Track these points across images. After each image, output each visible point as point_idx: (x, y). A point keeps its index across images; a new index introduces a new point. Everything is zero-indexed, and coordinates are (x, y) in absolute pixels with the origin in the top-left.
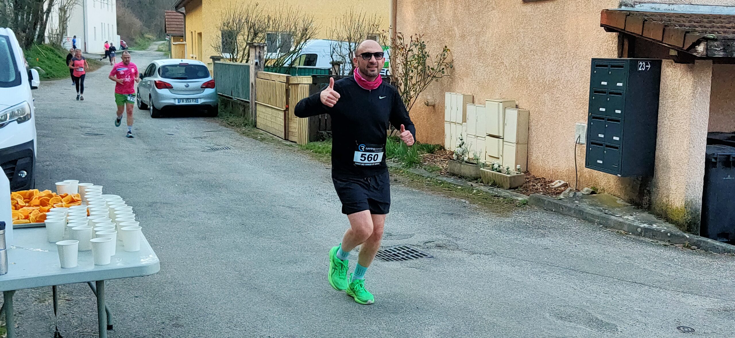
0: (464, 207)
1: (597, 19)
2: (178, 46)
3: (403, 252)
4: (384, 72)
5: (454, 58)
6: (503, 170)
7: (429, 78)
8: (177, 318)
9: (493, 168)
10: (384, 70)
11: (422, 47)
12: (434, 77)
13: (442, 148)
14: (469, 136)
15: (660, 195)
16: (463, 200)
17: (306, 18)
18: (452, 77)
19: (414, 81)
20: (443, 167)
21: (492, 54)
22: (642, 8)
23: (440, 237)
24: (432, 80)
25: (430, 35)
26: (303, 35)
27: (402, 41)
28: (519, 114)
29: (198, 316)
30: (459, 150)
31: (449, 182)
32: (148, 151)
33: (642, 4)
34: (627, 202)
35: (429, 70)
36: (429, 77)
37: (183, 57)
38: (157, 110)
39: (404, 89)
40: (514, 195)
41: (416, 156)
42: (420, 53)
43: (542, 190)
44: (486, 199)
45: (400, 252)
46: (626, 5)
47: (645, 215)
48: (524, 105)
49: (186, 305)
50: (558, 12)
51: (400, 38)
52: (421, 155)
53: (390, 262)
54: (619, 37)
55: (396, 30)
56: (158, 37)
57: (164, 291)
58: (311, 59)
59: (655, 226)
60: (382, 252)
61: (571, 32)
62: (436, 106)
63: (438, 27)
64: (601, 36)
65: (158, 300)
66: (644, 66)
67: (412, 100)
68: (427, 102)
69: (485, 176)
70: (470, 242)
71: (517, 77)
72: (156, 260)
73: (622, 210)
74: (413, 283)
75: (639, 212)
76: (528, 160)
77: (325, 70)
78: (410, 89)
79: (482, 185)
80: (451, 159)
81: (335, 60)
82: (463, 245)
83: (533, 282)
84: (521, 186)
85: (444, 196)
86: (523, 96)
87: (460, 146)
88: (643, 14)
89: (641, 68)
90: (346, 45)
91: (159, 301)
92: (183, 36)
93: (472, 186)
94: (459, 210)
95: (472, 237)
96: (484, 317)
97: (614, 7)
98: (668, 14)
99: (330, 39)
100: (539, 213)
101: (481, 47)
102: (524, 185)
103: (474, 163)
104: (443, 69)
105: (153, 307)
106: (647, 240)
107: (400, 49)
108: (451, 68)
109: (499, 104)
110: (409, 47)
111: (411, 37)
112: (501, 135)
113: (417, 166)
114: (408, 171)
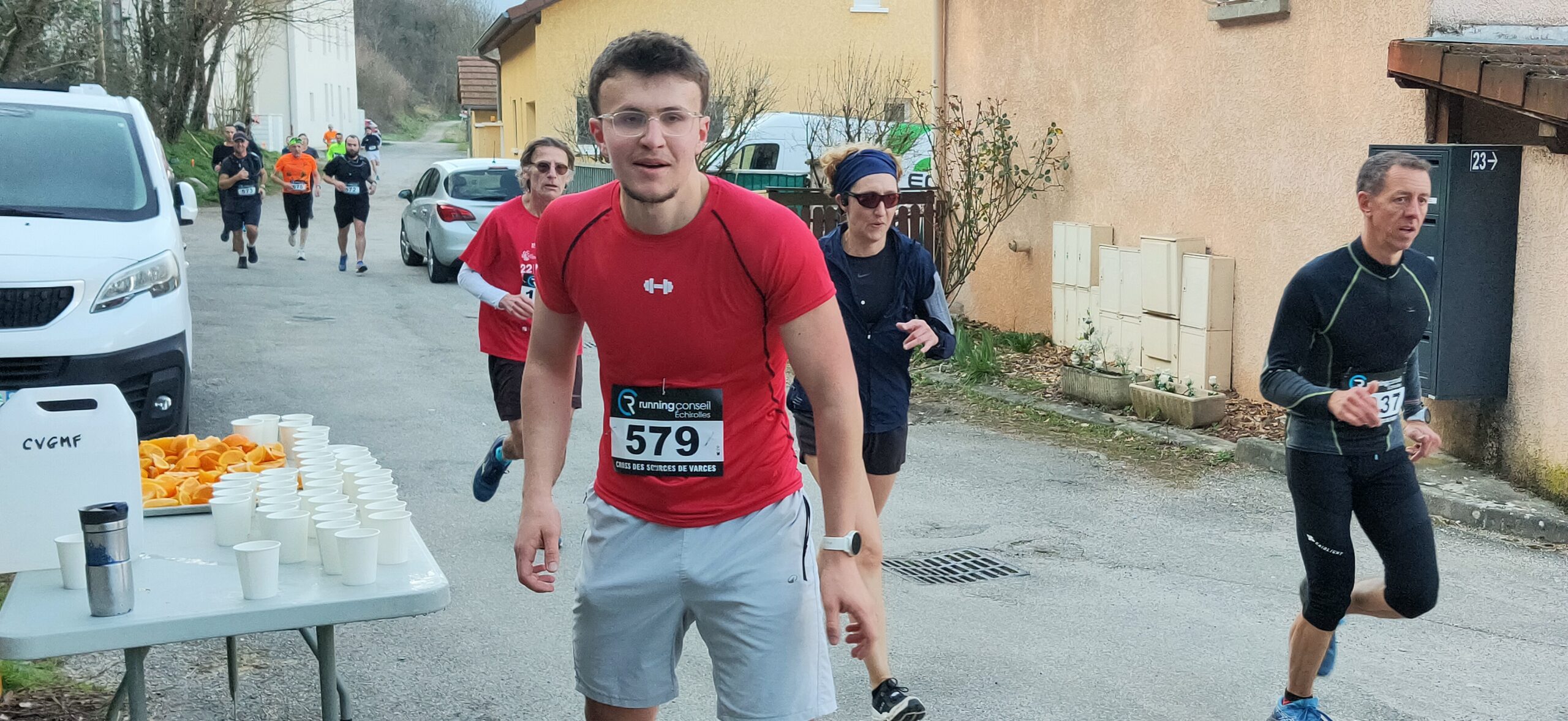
0: (1096, 467)
1: (1382, 61)
2: (485, 130)
3: (965, 564)
4: (921, 181)
5: (1071, 148)
6: (1179, 387)
7: (1019, 192)
8: (487, 705)
9: (1157, 382)
10: (921, 175)
11: (1003, 125)
12: (1029, 188)
13: (1046, 340)
14: (1104, 314)
15: (1522, 438)
16: (1094, 453)
17: (754, 67)
18: (1066, 187)
19: (985, 198)
20: (1049, 381)
21: (1153, 139)
22: (1478, 35)
23: (1045, 531)
24: (1024, 195)
25: (1019, 99)
26: (748, 104)
27: (959, 114)
28: (1213, 267)
29: (529, 701)
30: (1084, 346)
31: (1063, 413)
32: (424, 353)
33: (1478, 28)
34: (1450, 454)
35: (1017, 173)
36: (1018, 190)
37: (496, 154)
38: (444, 266)
39: (965, 217)
40: (1203, 442)
41: (991, 358)
42: (997, 138)
43: (1263, 431)
44: (1142, 449)
45: (959, 564)
46: (1442, 30)
47: (1488, 481)
48: (1223, 247)
49: (505, 677)
50: (1295, 46)
51: (954, 107)
52: (1002, 357)
53: (938, 585)
54: (1427, 98)
55: (945, 90)
56: (444, 112)
57: (460, 647)
58: (766, 155)
59: (1510, 506)
60: (919, 564)
61: (1323, 89)
62: (1034, 252)
63: (1037, 82)
64: (1389, 98)
65: (446, 665)
66: (1483, 160)
67: (982, 240)
68: (1013, 244)
69: (1140, 401)
70: (1110, 542)
71: (1207, 187)
72: (441, 581)
73: (1438, 471)
74: (987, 630)
75: (1475, 477)
76: (1234, 366)
77: (795, 177)
78: (978, 214)
79: (1133, 421)
80: (1066, 365)
81: (816, 157)
82: (1096, 550)
83: (1245, 627)
84: (1219, 422)
85: (1053, 445)
86: (1222, 228)
87: (1086, 337)
88: (1481, 48)
89: (1478, 165)
90: (839, 123)
91: (448, 669)
92: (496, 110)
93: (1112, 421)
94: (1086, 474)
95: (1114, 532)
96: (1140, 703)
97: (1417, 34)
98: (1534, 48)
99: (805, 111)
100: (1258, 480)
101: (1130, 124)
102: (1225, 420)
103: (1115, 373)
104: (1048, 172)
105: (435, 681)
106: (1494, 535)
107: (954, 131)
108: (1065, 169)
109: (1168, 246)
110: (973, 125)
111: (979, 105)
112: (1174, 311)
113: (994, 379)
114: (973, 391)
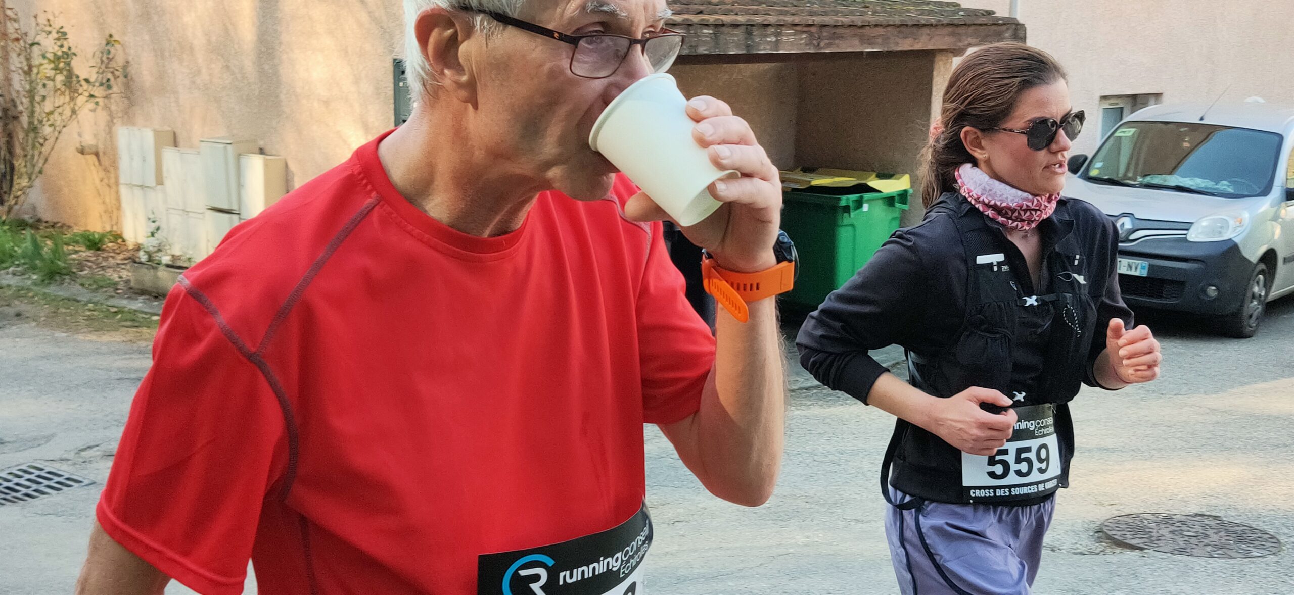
5: (130, 59)
7: (81, 100)
11: (61, 36)
12: (92, 96)
13: (118, 237)
14: (171, 211)
18: (126, 95)
19: (48, 105)
20: (120, 277)
23: (114, 432)
24: (86, 102)
27: (16, 25)
28: (266, 165)
30: (151, 243)
31: (134, 308)
35: (79, 82)
36: (81, 97)
39: (29, 123)
41: (63, 258)
42: (56, 48)
48: (275, 147)
51: (10, 19)
52: (74, 256)
67: (48, 145)
68: (78, 146)
71: (256, 94)
78: (42, 121)
86: (272, 130)
87: (153, 235)
104: (108, 80)
107: (12, 41)
109: (225, 147)
111: (36, 17)
112: (234, 207)
113: (64, 279)
114: (45, 294)
